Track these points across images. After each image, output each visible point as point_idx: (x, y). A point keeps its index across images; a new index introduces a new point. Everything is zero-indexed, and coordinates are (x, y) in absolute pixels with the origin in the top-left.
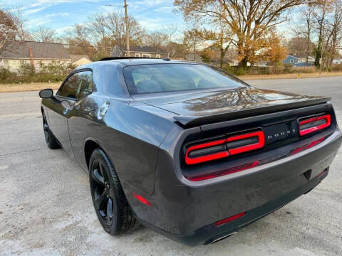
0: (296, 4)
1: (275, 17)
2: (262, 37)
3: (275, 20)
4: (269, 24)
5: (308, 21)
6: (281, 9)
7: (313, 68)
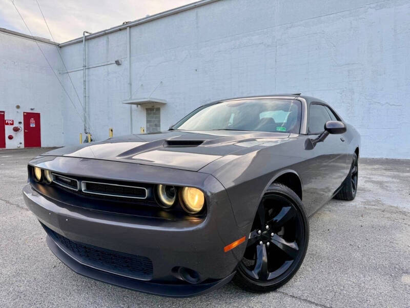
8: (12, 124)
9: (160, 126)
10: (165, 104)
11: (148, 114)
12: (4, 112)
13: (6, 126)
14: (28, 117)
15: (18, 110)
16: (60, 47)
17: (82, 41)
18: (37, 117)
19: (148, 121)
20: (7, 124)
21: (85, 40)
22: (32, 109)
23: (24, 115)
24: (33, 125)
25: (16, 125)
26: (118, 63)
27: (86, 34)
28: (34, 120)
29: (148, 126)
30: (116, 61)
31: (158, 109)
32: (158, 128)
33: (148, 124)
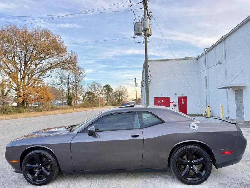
0: (56, 68)
1: (43, 74)
2: (36, 85)
3: (43, 75)
4: (40, 77)
5: (61, 78)
6: (47, 69)
7: (67, 106)
8: (173, 103)
9: (243, 103)
10: (245, 86)
11: (236, 94)
12: (169, 97)
13: (170, 104)
14: (180, 99)
15: (176, 96)
16: (197, 59)
17: (204, 55)
18: (185, 98)
19: (236, 99)
20: (171, 103)
21: (205, 54)
22: (182, 95)
23: (179, 98)
24: (183, 103)
25: (175, 103)
26: (220, 63)
27: (206, 50)
28: (184, 100)
29: (237, 103)
30: (218, 62)
31: (242, 90)
32: (242, 104)
33: (237, 101)
